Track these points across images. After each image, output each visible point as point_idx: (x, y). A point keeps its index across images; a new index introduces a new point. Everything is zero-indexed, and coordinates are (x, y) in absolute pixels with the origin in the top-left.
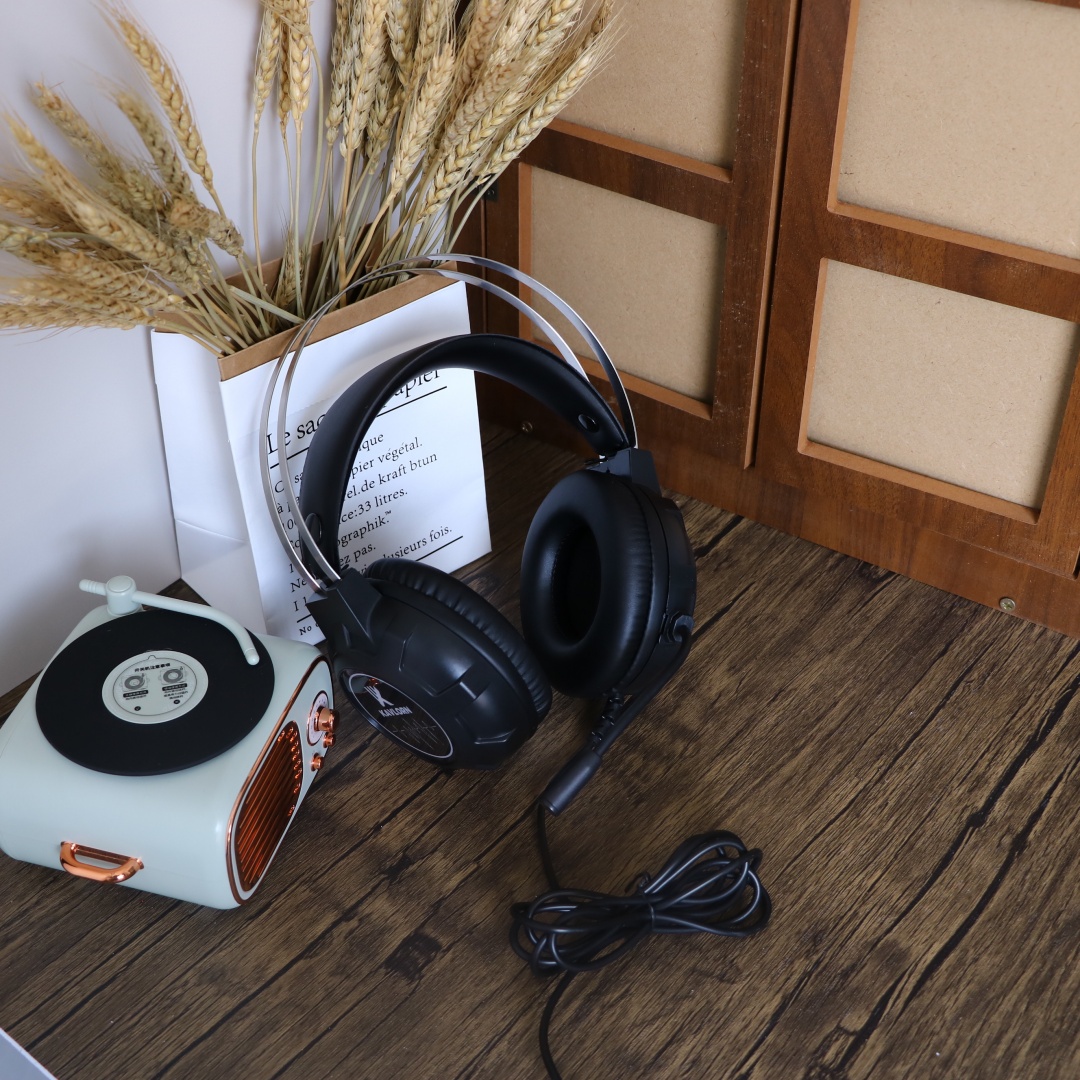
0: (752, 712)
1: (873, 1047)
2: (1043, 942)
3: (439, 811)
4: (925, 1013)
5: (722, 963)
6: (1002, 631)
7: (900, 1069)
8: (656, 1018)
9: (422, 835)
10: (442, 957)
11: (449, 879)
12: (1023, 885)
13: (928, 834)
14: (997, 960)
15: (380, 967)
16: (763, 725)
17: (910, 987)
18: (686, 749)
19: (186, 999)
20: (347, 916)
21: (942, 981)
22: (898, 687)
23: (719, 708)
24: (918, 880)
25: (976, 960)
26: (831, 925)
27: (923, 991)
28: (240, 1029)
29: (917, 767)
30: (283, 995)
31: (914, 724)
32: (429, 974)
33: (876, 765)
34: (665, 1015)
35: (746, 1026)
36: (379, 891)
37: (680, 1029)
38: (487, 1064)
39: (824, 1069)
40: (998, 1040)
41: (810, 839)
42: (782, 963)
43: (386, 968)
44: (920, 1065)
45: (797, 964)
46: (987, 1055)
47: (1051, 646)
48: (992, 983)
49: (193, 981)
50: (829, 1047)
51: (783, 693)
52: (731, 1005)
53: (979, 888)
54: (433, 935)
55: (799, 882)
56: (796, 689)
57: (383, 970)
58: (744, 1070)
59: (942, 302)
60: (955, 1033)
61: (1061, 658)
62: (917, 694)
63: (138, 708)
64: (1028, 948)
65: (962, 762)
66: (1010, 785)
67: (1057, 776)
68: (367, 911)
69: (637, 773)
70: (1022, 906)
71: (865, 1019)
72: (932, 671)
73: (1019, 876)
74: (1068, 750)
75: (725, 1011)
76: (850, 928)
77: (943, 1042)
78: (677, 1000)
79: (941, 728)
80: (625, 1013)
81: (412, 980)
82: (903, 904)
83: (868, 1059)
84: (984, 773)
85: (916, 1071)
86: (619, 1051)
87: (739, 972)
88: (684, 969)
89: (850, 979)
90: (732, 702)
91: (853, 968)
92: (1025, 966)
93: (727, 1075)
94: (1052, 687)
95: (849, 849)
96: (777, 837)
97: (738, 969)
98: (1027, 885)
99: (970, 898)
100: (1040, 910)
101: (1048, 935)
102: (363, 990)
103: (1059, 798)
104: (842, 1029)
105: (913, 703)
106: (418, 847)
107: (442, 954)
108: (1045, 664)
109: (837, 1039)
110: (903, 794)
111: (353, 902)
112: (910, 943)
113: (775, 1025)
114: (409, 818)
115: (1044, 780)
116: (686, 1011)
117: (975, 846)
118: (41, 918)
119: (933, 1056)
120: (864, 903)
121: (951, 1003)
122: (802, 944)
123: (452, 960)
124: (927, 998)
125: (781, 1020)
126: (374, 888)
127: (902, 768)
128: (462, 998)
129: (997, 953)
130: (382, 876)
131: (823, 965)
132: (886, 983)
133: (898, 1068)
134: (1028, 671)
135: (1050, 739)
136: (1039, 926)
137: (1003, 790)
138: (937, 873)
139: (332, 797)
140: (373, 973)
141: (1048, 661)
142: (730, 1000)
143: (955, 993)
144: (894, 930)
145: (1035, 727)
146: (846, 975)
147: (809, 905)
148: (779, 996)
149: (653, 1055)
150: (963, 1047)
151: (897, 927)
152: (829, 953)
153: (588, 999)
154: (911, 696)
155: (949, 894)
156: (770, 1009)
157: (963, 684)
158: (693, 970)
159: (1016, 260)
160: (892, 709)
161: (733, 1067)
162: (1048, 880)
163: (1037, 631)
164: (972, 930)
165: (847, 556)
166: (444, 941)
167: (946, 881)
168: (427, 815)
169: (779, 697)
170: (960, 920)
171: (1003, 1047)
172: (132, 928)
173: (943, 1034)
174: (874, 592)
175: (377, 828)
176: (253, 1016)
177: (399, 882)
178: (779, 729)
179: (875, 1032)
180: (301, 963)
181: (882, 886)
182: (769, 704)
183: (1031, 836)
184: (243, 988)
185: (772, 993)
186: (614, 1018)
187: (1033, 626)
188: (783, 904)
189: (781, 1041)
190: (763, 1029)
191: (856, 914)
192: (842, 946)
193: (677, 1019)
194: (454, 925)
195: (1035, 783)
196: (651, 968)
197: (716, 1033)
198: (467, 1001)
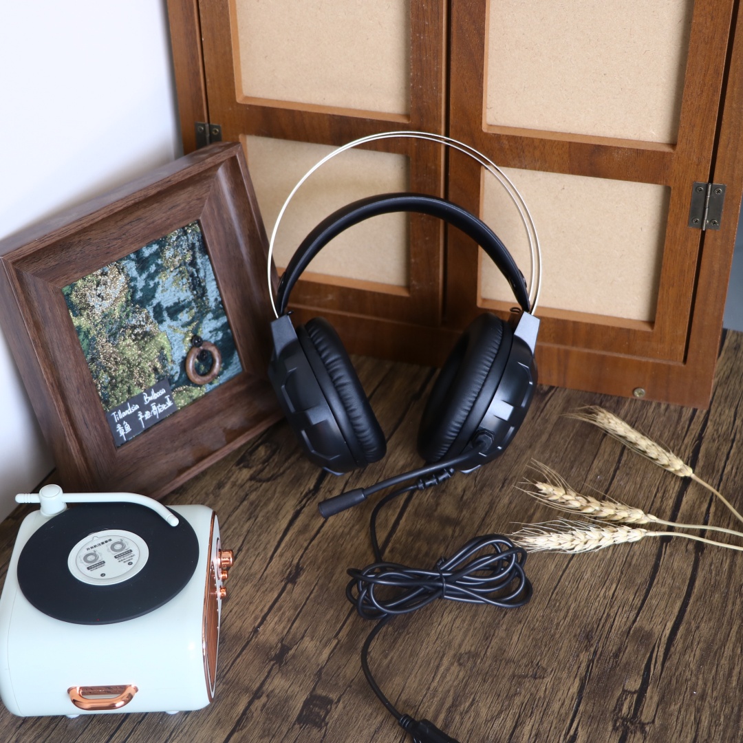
0: (491, 498)
1: (651, 698)
2: (737, 606)
3: (296, 609)
4: (677, 669)
5: (532, 666)
6: (640, 411)
7: (674, 708)
8: (500, 712)
9: (290, 628)
10: (336, 707)
11: (321, 653)
12: (711, 573)
14: (711, 624)
15: (294, 724)
16: (501, 505)
17: (661, 654)
18: (454, 531)
20: (257, 695)
21: (680, 646)
22: (584, 461)
23: (467, 500)
24: (641, 584)
25: (698, 627)
26: (595, 626)
27: (671, 656)
31: (603, 484)
32: (331, 721)
34: (506, 709)
35: (563, 704)
36: (273, 673)
37: (519, 716)
39: (624, 719)
40: (730, 675)
41: (560, 573)
42: (571, 658)
43: (299, 724)
44: (686, 702)
45: (581, 657)
46: (726, 686)
47: (675, 416)
48: (713, 640)
50: (622, 705)
51: (507, 481)
52: (547, 692)
53: (684, 581)
54: (324, 694)
55: (563, 603)
56: (515, 477)
57: (297, 726)
58: (572, 732)
59: (566, 188)
60: (701, 677)
61: (685, 422)
62: (598, 464)
64: (729, 612)
66: (681, 511)
67: (708, 498)
68: (270, 689)
69: (427, 554)
70: (716, 586)
71: (640, 681)
72: (603, 447)
73: (707, 568)
75: (545, 698)
76: (608, 625)
77: (696, 684)
78: (510, 697)
79: (622, 483)
80: (477, 715)
81: (320, 727)
82: (638, 602)
83: (651, 706)
84: (661, 506)
85: (684, 706)
87: (545, 670)
88: (507, 677)
89: (620, 658)
90: (474, 494)
91: (619, 650)
92: (730, 624)
93: (562, 738)
94: (686, 441)
95: (589, 574)
96: (538, 577)
97: (543, 669)
98: (714, 572)
99: (680, 589)
100: (728, 586)
101: (738, 602)
103: (715, 513)
104: (626, 691)
105: (597, 470)
106: (290, 637)
107: (335, 705)
108: (676, 428)
109: (626, 699)
111: (258, 685)
112: (651, 626)
113: (582, 698)
114: (276, 619)
115: (701, 503)
116: (519, 704)
117: (671, 555)
119: (692, 694)
120: (611, 607)
121: (692, 658)
122: (581, 643)
123: (344, 708)
124: (675, 659)
125: (584, 694)
126: (269, 672)
128: (361, 731)
129: (710, 620)
130: (272, 663)
131: (599, 653)
132: (644, 655)
133: (672, 707)
134: (666, 434)
136: (731, 597)
137: (677, 515)
138: (653, 577)
140: (291, 729)
141: (677, 425)
142: (546, 689)
143: (692, 651)
144: (638, 620)
146: (616, 655)
147: (575, 616)
148: (577, 680)
149: (507, 737)
150: (709, 684)
151: (638, 618)
152: (600, 644)
153: (449, 710)
154: (594, 466)
155: (665, 589)
156: (574, 689)
157: (626, 451)
158: (513, 676)
159: (618, 148)
160: (584, 477)
161: (564, 732)
162: (726, 566)
163: (663, 407)
164: (688, 609)
166: (334, 696)
167: (661, 581)
168: (287, 614)
169: (506, 484)
170: (678, 604)
171: (735, 678)
173: (694, 679)
174: (545, 402)
175: (255, 631)
177: (286, 664)
178: (513, 505)
179: (649, 688)
180: (235, 735)
181: (619, 593)
182: (500, 490)
185: (572, 679)
186: (471, 719)
187: (659, 405)
188: (558, 619)
189: (589, 708)
190: (575, 703)
191: (608, 615)
192: (607, 638)
193: (515, 710)
194: (337, 684)
195: (696, 506)
196: (484, 681)
197: (545, 713)
198: (365, 732)
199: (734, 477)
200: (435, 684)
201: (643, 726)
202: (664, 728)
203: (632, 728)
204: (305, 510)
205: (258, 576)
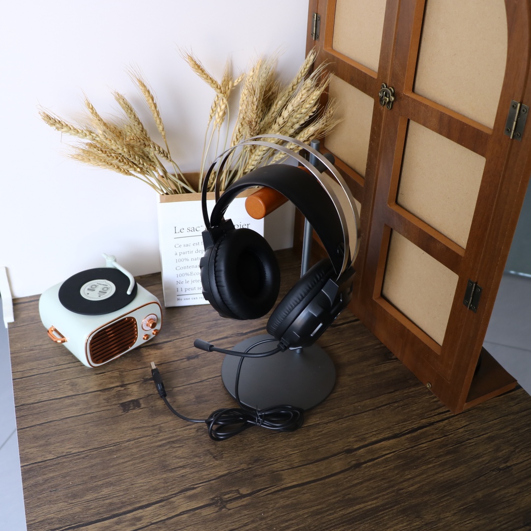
1: (243, 501)
2: (334, 500)
3: (175, 369)
4: (270, 500)
5: (220, 453)
6: (421, 394)
7: (246, 512)
8: (183, 458)
9: (164, 373)
12: (345, 479)
13: (327, 448)
14: (311, 497)
17: (273, 490)
19: (61, 387)
20: (122, 386)
21: (286, 494)
22: (363, 397)
24: (309, 460)
25: (304, 494)
26: (265, 459)
27: (276, 494)
28: (68, 401)
29: (344, 425)
30: (87, 398)
31: (357, 411)
32: (130, 412)
33: (330, 418)
34: (187, 459)
35: (209, 474)
37: (188, 465)
38: (123, 445)
39: (221, 499)
40: (287, 521)
42: (238, 462)
44: (254, 514)
45: (243, 465)
46: (278, 523)
47: (436, 407)
48: (303, 503)
49: (67, 383)
50: (229, 494)
52: (210, 466)
53: (328, 473)
54: (141, 403)
55: (267, 441)
57: (119, 405)
58: (196, 486)
61: (435, 413)
62: (368, 402)
63: (88, 294)
64: (327, 499)
65: (362, 430)
66: (373, 446)
67: (394, 450)
68: (129, 387)
70: (338, 485)
71: (249, 492)
72: (380, 397)
73: (346, 476)
74: (407, 444)
75: (206, 467)
76: (271, 463)
77: (268, 512)
78: (196, 456)
79: (365, 417)
80: (176, 451)
81: (124, 412)
82: (296, 465)
83: (238, 504)
84: (367, 438)
85: (250, 516)
86: (164, 461)
87: (222, 458)
88: (206, 449)
89: (256, 478)
91: (261, 475)
92: (320, 504)
93: (189, 485)
94: (422, 421)
95: (294, 440)
98: (347, 480)
99: (322, 474)
100: (343, 490)
101: (337, 499)
102: (109, 408)
103: (387, 458)
104: (238, 491)
105: (363, 404)
107: (139, 409)
108: (427, 412)
109: (234, 493)
110: (330, 431)
111: (128, 383)
112: (287, 477)
113: (218, 479)
115: (388, 450)
116: (195, 461)
117: (341, 459)
118: (44, 349)
119: (260, 514)
120: (283, 458)
121: (282, 502)
122: (250, 460)
123: (140, 412)
124: (277, 496)
125: (221, 478)
126: (137, 382)
127: (338, 423)
129: (314, 495)
130: (142, 380)
131: (251, 469)
132: (267, 485)
133: (245, 512)
134: (418, 412)
135: (403, 438)
136: (337, 495)
137: (369, 446)
138: (318, 461)
139: (148, 351)
140: (115, 404)
141: (429, 411)
142: (211, 464)
143: (287, 500)
144: (285, 471)
145: (402, 431)
146: (255, 476)
147: (264, 450)
148: (228, 471)
149: (173, 468)
150: (273, 517)
151: (287, 470)
152: (256, 467)
153: (169, 443)
154: (365, 402)
155: (315, 470)
156: (220, 474)
157: (388, 406)
158: (208, 450)
159: (439, 242)
160: (353, 403)
161: (193, 484)
162: (356, 482)
163: (435, 400)
164: (312, 484)
165: (386, 347)
166: (143, 406)
167: (318, 465)
168: (171, 368)
170: (312, 479)
171: (287, 524)
172: (64, 362)
173: (270, 510)
174: (384, 362)
176: (74, 400)
177: (145, 384)
179: (248, 497)
180: (99, 392)
181: (294, 456)
183: (364, 465)
184: (78, 391)
185: (226, 469)
186: (171, 451)
187: (435, 397)
188: (256, 445)
189: (215, 484)
190: (214, 478)
191: (277, 460)
192: (263, 467)
193: (190, 461)
194: (150, 403)
195: (383, 449)
196: (196, 443)
197: (197, 472)
198: (134, 425)
199: (421, 451)
200: (178, 430)
201: (224, 507)
202: (230, 515)
203: (219, 504)
204: (230, 339)
205: (181, 349)
